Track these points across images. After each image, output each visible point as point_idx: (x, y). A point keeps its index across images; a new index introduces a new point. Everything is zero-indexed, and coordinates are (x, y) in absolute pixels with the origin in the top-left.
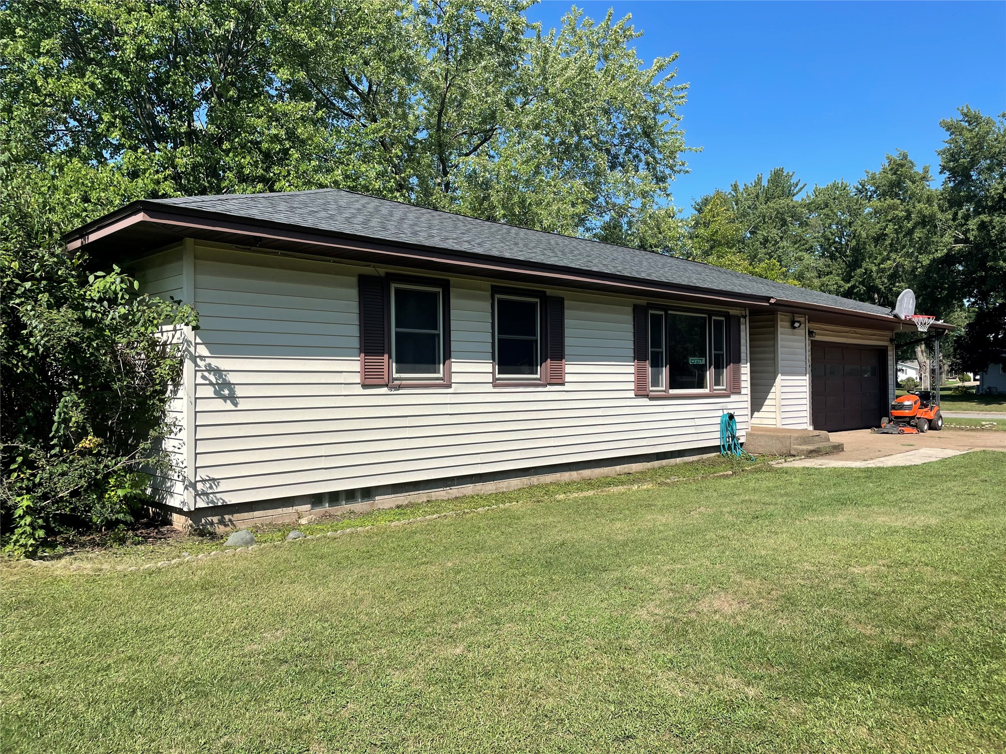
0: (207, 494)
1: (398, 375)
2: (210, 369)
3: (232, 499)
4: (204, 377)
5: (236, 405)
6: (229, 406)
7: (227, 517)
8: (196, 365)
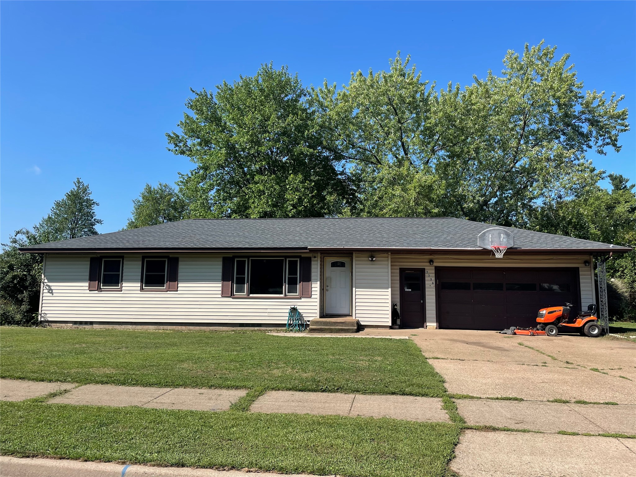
0: (44, 317)
1: (102, 287)
2: (47, 285)
3: (50, 319)
4: (46, 288)
5: (53, 295)
6: (51, 295)
7: (50, 324)
8: (44, 284)
